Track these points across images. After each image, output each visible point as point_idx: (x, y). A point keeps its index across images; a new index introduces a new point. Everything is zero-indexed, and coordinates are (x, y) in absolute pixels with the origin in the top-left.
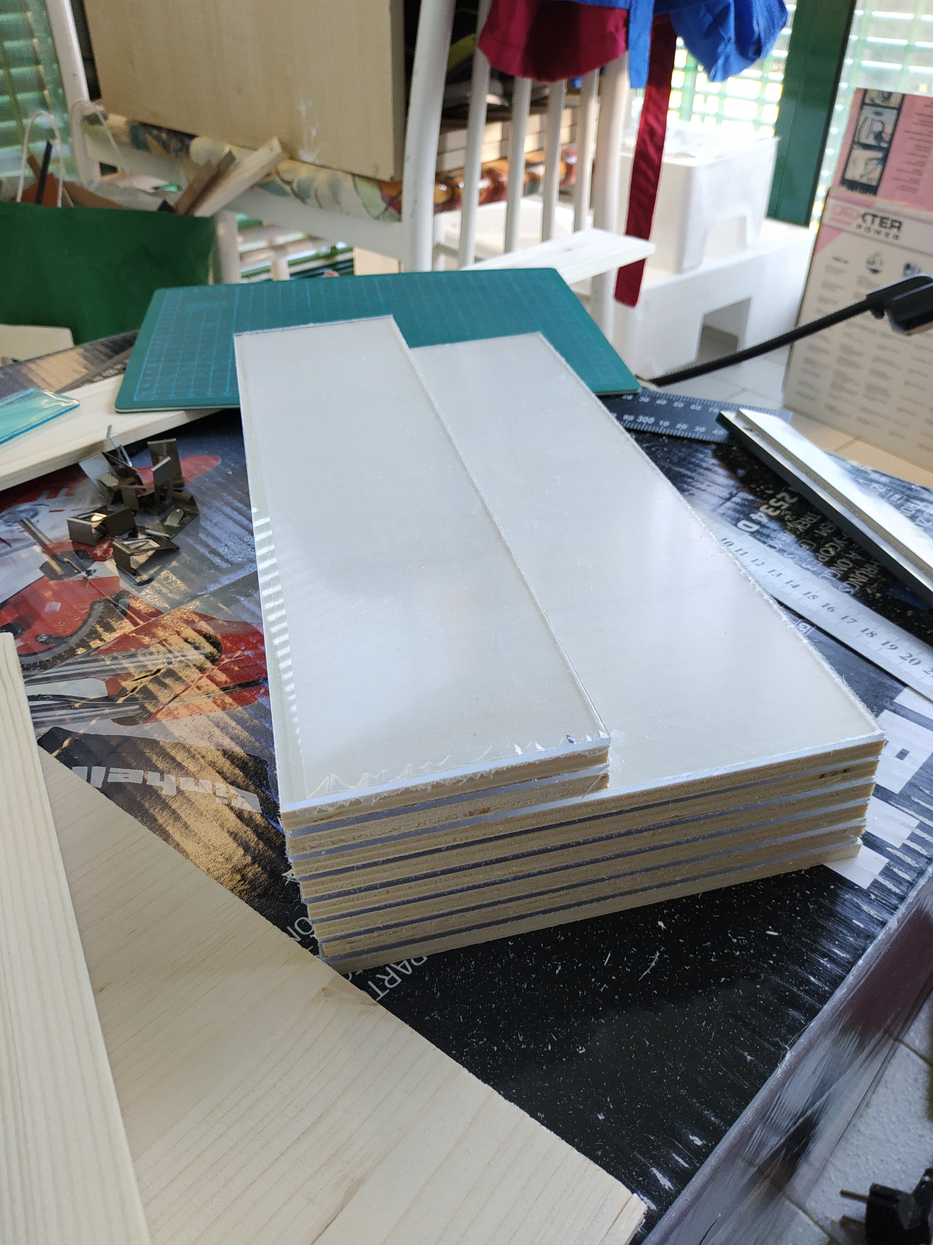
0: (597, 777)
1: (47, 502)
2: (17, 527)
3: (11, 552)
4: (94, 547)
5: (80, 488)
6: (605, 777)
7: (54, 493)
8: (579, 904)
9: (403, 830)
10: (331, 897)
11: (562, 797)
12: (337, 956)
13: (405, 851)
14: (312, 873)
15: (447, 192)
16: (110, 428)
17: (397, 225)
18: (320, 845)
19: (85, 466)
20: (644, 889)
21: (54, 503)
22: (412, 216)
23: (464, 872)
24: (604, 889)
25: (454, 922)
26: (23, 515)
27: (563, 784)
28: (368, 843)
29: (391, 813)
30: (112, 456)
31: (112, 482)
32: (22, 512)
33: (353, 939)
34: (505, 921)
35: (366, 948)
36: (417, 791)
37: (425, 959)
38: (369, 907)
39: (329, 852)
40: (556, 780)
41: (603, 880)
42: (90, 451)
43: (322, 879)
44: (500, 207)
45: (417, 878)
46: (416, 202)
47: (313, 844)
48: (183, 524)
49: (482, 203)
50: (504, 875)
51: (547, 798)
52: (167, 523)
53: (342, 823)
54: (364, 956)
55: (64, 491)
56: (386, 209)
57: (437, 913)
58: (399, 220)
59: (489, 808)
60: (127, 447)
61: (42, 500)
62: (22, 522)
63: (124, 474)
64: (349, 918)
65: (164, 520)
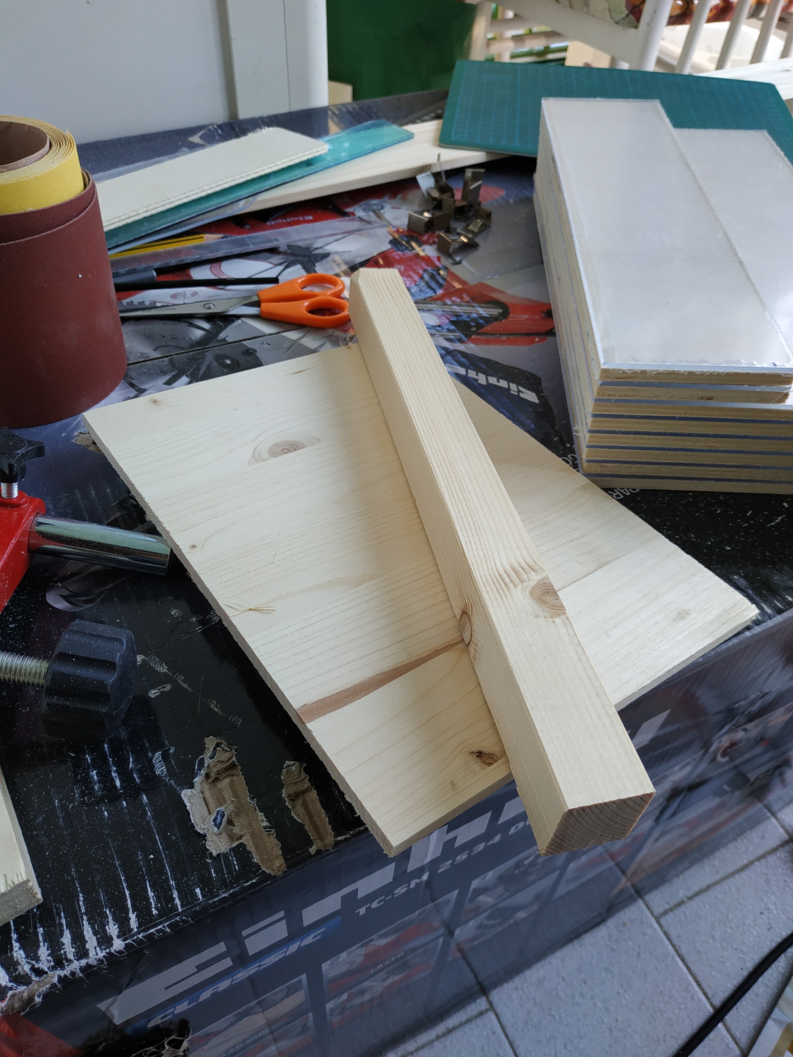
0: (782, 393)
1: (390, 201)
2: (372, 214)
3: (370, 229)
4: (422, 235)
5: (413, 195)
6: (786, 395)
7: (394, 196)
8: (738, 481)
9: (661, 398)
10: (604, 432)
11: (757, 402)
12: (590, 474)
13: (656, 413)
14: (601, 413)
15: (681, 7)
16: (439, 155)
17: (633, 30)
18: (613, 395)
19: (420, 178)
20: (780, 482)
21: (395, 202)
22: (648, 24)
23: (681, 438)
24: (757, 474)
25: (664, 471)
26: (374, 207)
27: (761, 393)
28: (639, 401)
29: (660, 385)
30: (437, 176)
31: (436, 194)
32: (374, 204)
33: (604, 464)
34: (691, 479)
35: (608, 473)
36: (679, 373)
37: (638, 490)
38: (622, 445)
39: (616, 401)
40: (758, 389)
41: (759, 467)
42: (423, 169)
43: (604, 419)
44: (723, 26)
45: (655, 434)
46: (655, 12)
47: (610, 393)
48: (480, 232)
49: (710, 20)
50: (703, 446)
51: (748, 400)
52: (471, 227)
53: (630, 384)
54: (605, 478)
55: (400, 196)
56: (627, 15)
57: (655, 461)
58: (636, 27)
59: (713, 398)
60: (446, 172)
61: (386, 198)
62: (374, 211)
63: (443, 189)
64: (607, 449)
65: (468, 225)
